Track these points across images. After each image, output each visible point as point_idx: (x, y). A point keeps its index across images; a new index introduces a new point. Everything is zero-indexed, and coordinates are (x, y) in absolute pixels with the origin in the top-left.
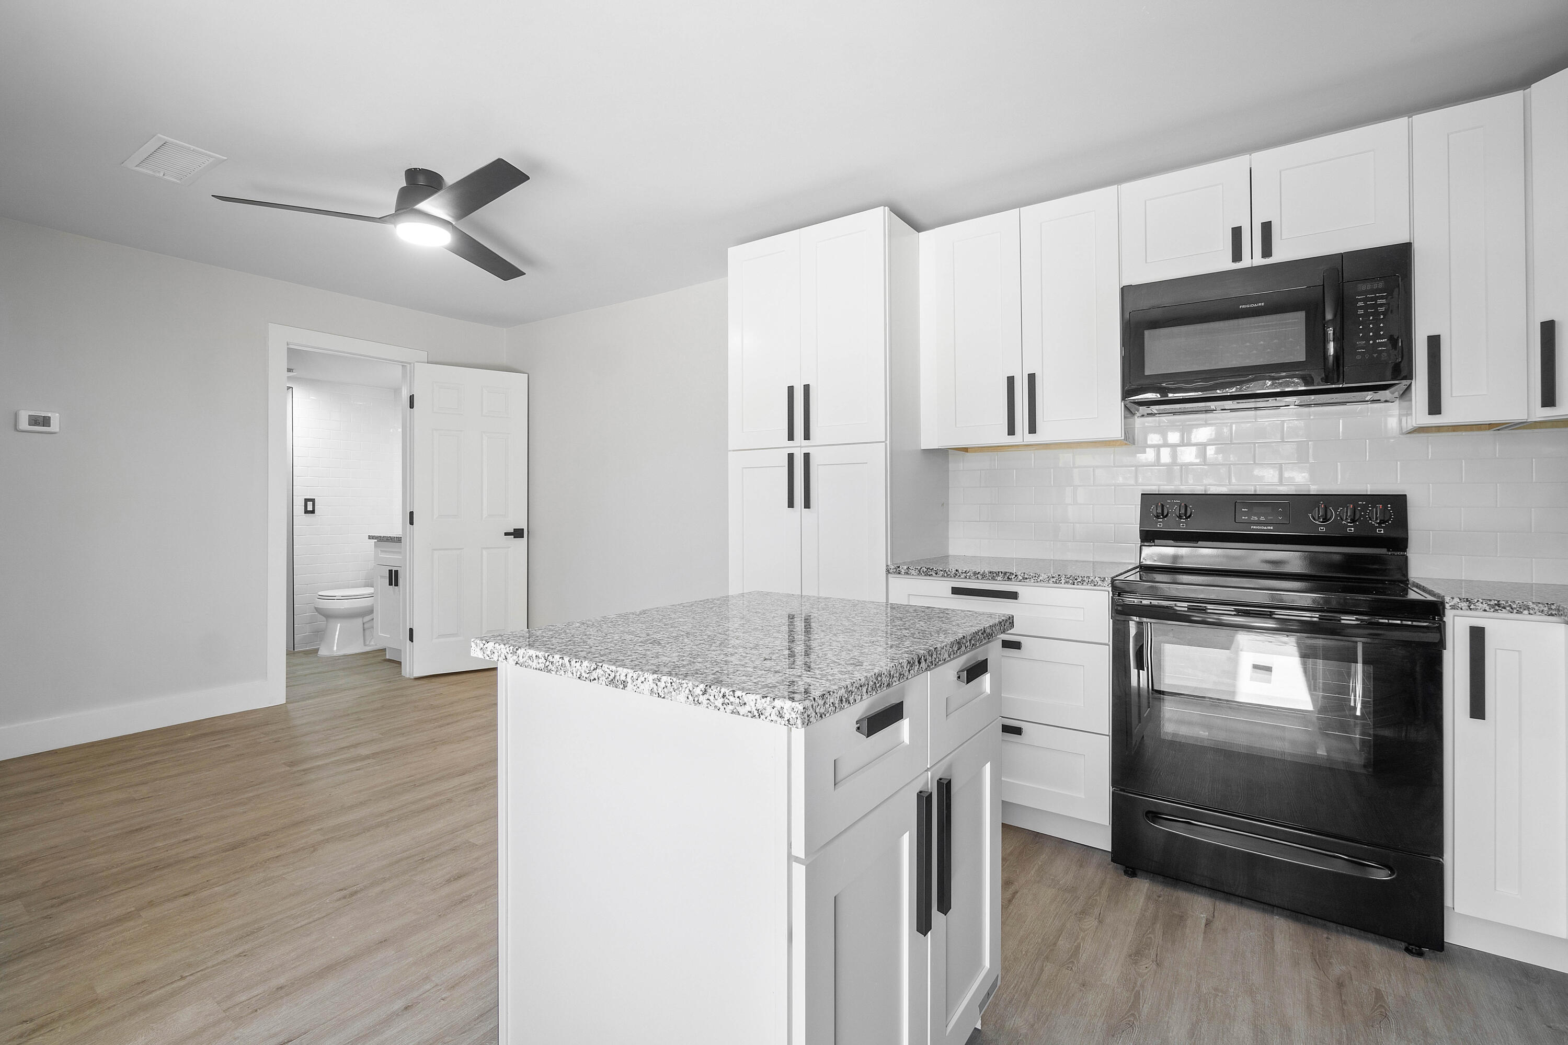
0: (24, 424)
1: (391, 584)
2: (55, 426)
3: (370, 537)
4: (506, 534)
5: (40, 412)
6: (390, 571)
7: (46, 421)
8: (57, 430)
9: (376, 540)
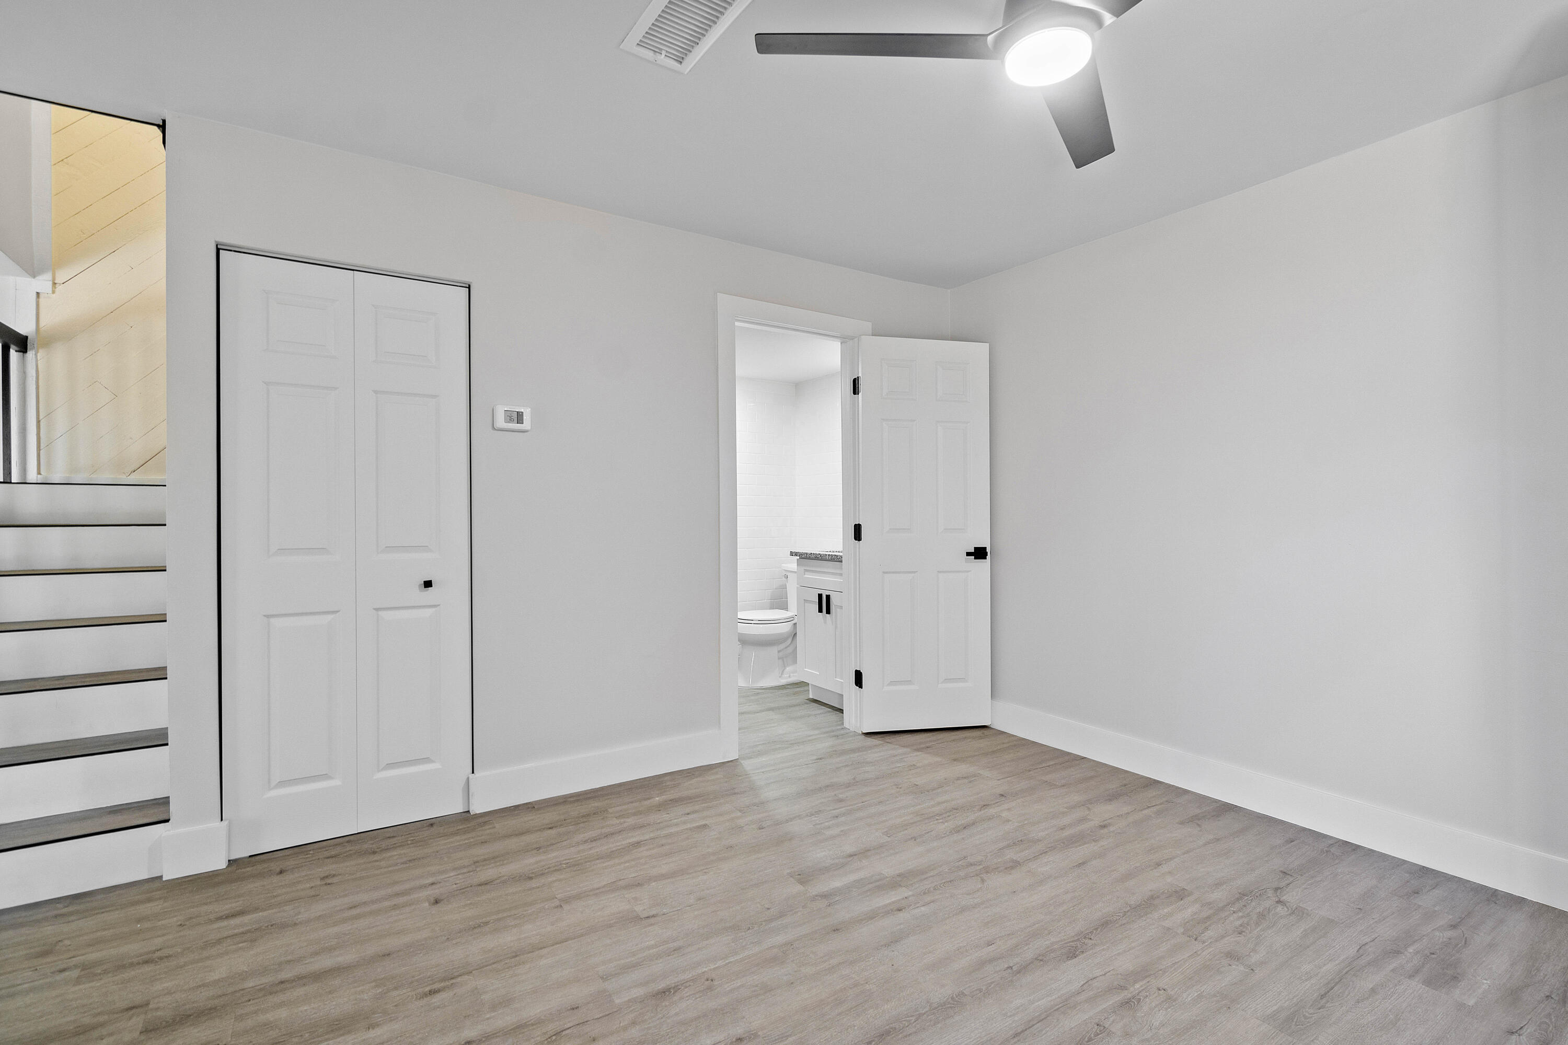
0: (501, 422)
1: (820, 610)
2: (527, 424)
3: (792, 554)
4: (968, 554)
5: (514, 407)
6: (820, 596)
7: (520, 418)
8: (528, 428)
9: (798, 558)
